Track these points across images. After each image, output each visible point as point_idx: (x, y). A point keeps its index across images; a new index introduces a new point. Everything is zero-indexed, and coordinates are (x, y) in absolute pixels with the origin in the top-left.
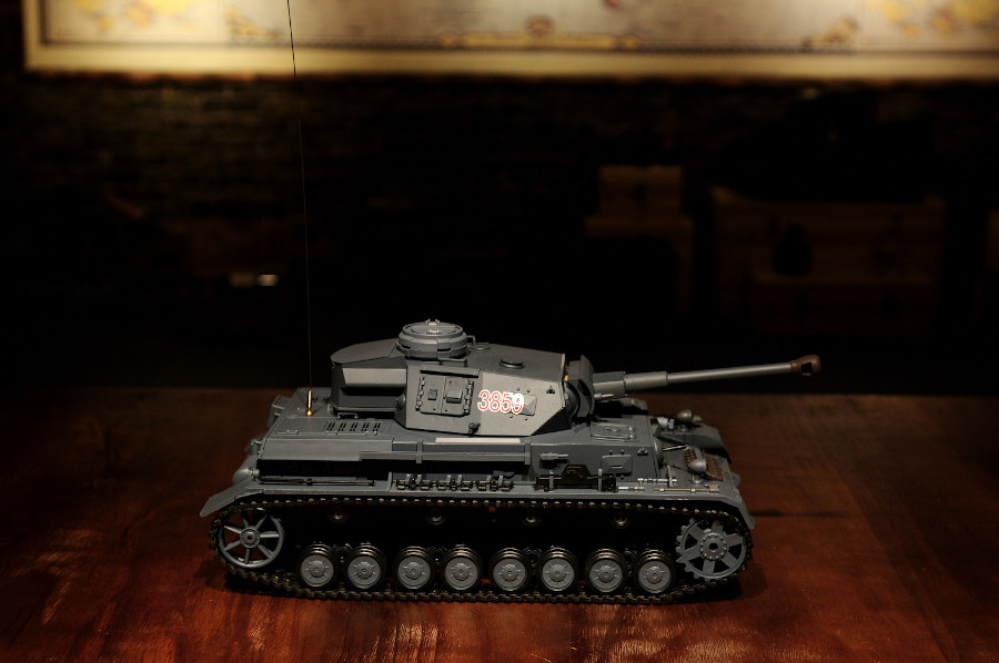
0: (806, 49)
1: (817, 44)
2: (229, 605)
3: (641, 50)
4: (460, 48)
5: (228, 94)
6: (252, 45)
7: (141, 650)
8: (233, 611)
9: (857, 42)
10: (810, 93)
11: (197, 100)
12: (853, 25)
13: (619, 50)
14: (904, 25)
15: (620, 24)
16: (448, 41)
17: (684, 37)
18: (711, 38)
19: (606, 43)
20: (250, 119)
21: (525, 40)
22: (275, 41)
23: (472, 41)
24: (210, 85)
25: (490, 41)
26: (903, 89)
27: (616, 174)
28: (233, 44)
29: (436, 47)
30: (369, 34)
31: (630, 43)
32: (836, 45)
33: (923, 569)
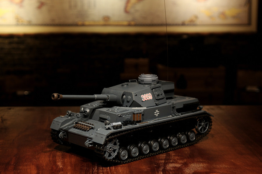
0: (183, 24)
1: (186, 23)
2: (49, 157)
3: (136, 25)
4: (83, 25)
5: (15, 39)
6: (23, 25)
7: (26, 168)
8: (51, 159)
9: (198, 22)
10: (185, 37)
11: (7, 41)
12: (196, 17)
13: (129, 25)
14: (211, 17)
15: (129, 18)
16: (80, 23)
17: (148, 21)
18: (156, 21)
19: (126, 23)
20: (22, 46)
21: (102, 23)
22: (30, 24)
23: (87, 23)
24: (10, 37)
25: (92, 23)
26: (211, 35)
27: (129, 61)
28: (17, 25)
29: (76, 25)
30: (57, 22)
31: (133, 23)
32: (192, 23)
33: (253, 145)
